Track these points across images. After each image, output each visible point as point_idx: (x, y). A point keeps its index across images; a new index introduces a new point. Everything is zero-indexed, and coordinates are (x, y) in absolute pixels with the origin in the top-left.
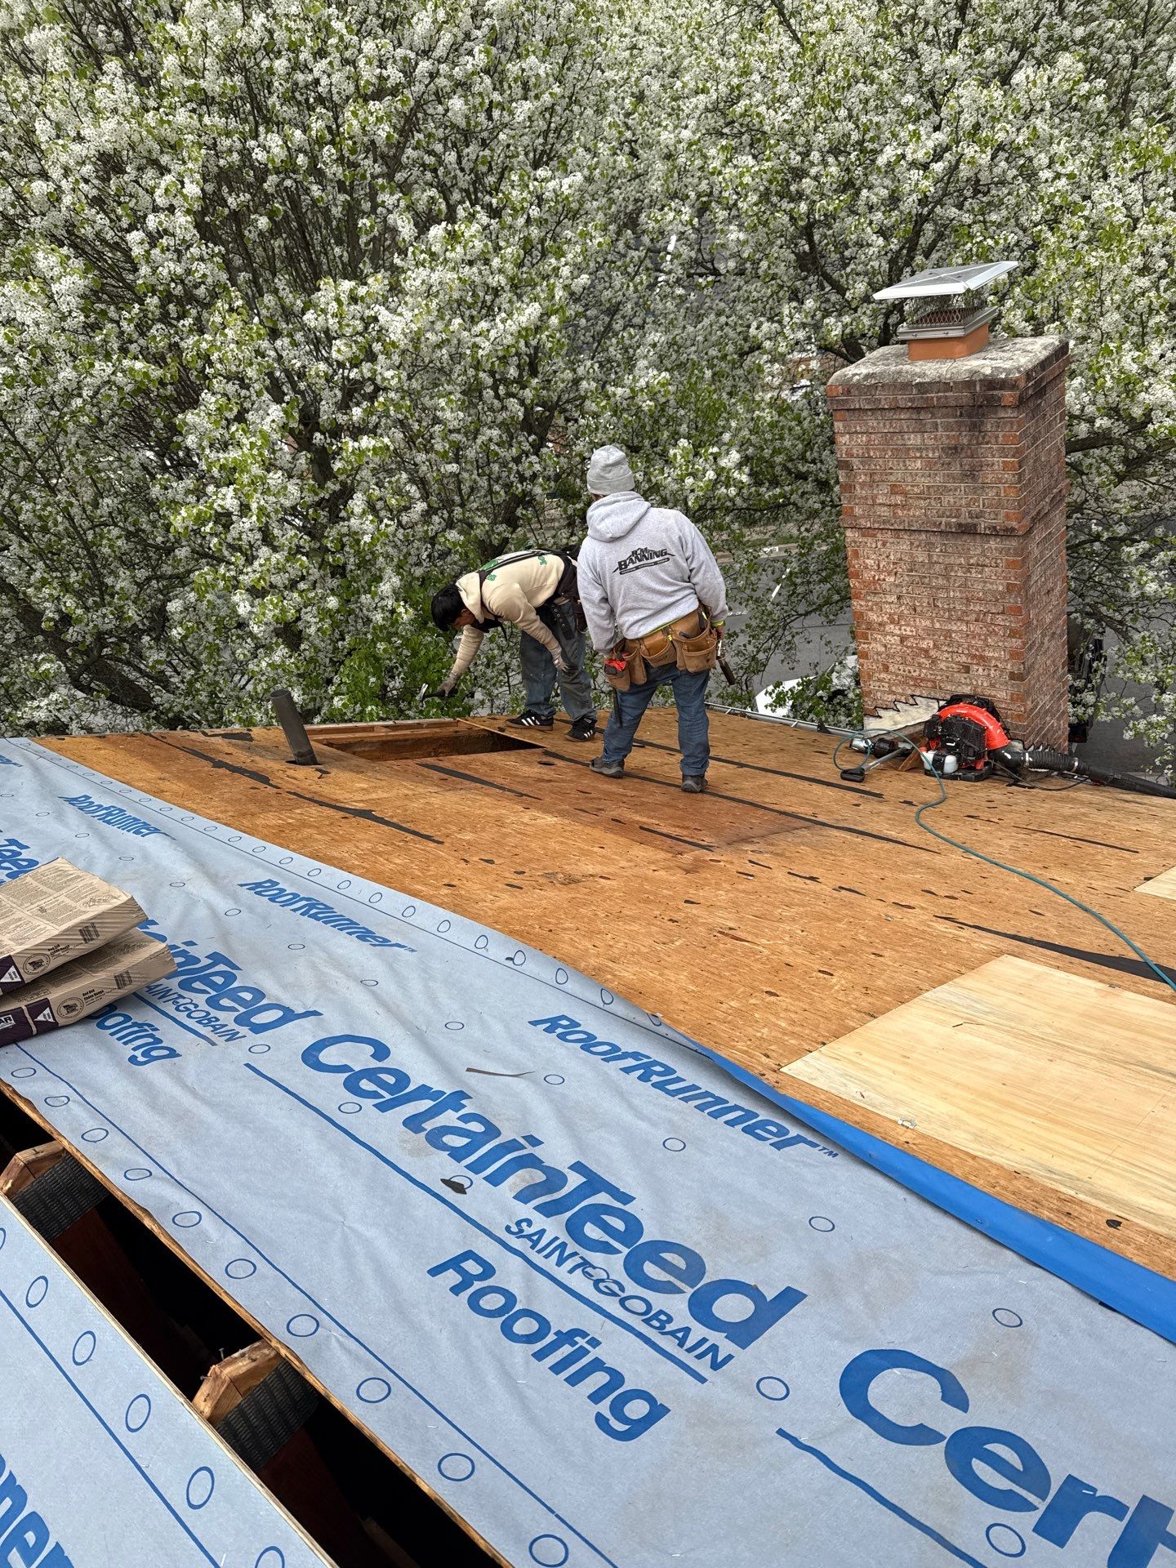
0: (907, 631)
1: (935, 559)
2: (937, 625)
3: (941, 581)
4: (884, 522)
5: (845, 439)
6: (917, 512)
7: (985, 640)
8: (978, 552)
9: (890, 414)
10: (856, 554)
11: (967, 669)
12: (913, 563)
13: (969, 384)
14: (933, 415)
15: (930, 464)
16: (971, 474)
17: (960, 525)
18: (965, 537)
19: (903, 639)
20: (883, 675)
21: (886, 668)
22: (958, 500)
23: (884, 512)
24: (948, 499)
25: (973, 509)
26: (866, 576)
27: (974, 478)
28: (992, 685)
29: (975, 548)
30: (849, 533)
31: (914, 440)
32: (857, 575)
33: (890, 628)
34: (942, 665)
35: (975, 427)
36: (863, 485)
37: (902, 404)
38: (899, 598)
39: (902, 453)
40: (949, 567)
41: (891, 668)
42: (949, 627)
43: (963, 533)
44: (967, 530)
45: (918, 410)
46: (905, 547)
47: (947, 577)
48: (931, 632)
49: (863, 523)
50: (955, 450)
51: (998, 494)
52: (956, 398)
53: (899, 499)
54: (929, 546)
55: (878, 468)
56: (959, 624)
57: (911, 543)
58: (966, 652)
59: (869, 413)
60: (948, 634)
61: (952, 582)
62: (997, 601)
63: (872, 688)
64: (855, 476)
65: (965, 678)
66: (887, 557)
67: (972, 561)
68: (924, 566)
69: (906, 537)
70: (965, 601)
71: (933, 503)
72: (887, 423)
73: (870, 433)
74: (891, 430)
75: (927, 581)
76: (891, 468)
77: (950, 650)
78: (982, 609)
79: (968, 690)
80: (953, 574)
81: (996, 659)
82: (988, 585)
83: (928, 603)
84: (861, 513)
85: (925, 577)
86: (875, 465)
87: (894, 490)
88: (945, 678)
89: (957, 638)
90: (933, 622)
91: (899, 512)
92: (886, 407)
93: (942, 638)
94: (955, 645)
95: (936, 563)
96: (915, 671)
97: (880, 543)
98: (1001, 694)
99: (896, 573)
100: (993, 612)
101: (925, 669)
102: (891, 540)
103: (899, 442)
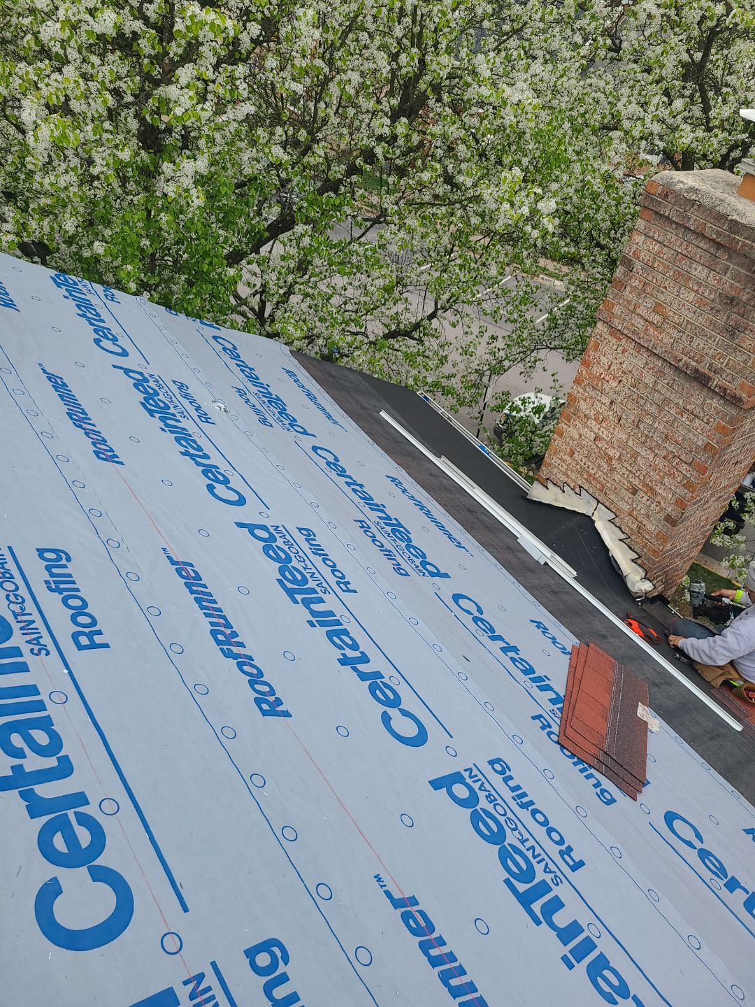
0: (605, 434)
1: (659, 387)
2: (630, 443)
3: (653, 409)
4: (634, 332)
5: (639, 239)
6: (665, 340)
7: (663, 478)
8: (699, 403)
9: (690, 237)
10: (597, 346)
11: (634, 492)
12: (639, 381)
14: (730, 258)
15: (701, 302)
16: (732, 331)
17: (696, 371)
18: (695, 384)
19: (597, 438)
20: (566, 457)
21: (572, 454)
22: (708, 349)
23: (639, 323)
24: (699, 342)
26: (596, 370)
27: (733, 336)
28: (647, 515)
29: (698, 398)
30: (600, 325)
31: (699, 272)
32: (588, 365)
33: (592, 423)
34: (617, 477)
36: (633, 289)
37: (707, 233)
38: (612, 403)
39: (682, 278)
40: (667, 401)
41: (576, 455)
42: (639, 450)
43: (695, 379)
44: (700, 379)
45: (719, 246)
46: (641, 364)
47: (660, 408)
48: (623, 446)
49: (616, 322)
50: (730, 301)
51: (745, 362)
53: (656, 319)
54: (660, 374)
55: (654, 281)
56: (648, 452)
57: (647, 363)
58: (642, 478)
59: (674, 226)
60: (635, 455)
61: (663, 414)
62: (691, 451)
63: (553, 461)
64: (631, 278)
65: (629, 498)
66: (621, 363)
67: (688, 407)
68: (646, 388)
69: (645, 355)
70: (664, 437)
71: (684, 339)
72: (685, 243)
73: (665, 245)
74: (684, 252)
75: (642, 402)
76: (665, 288)
77: (630, 469)
78: (674, 451)
79: (626, 507)
80: (667, 408)
81: (663, 497)
82: (691, 434)
83: (634, 420)
84: (619, 313)
85: (642, 398)
86: (653, 277)
87: (657, 309)
88: (613, 489)
89: (641, 463)
90: (628, 438)
91: (651, 330)
92: (692, 228)
93: (628, 455)
94: (636, 467)
95: (658, 391)
96: (593, 469)
97: (620, 348)
98: (650, 527)
99: (620, 381)
100: (683, 459)
101: (602, 471)
102: (631, 351)
103: (686, 268)
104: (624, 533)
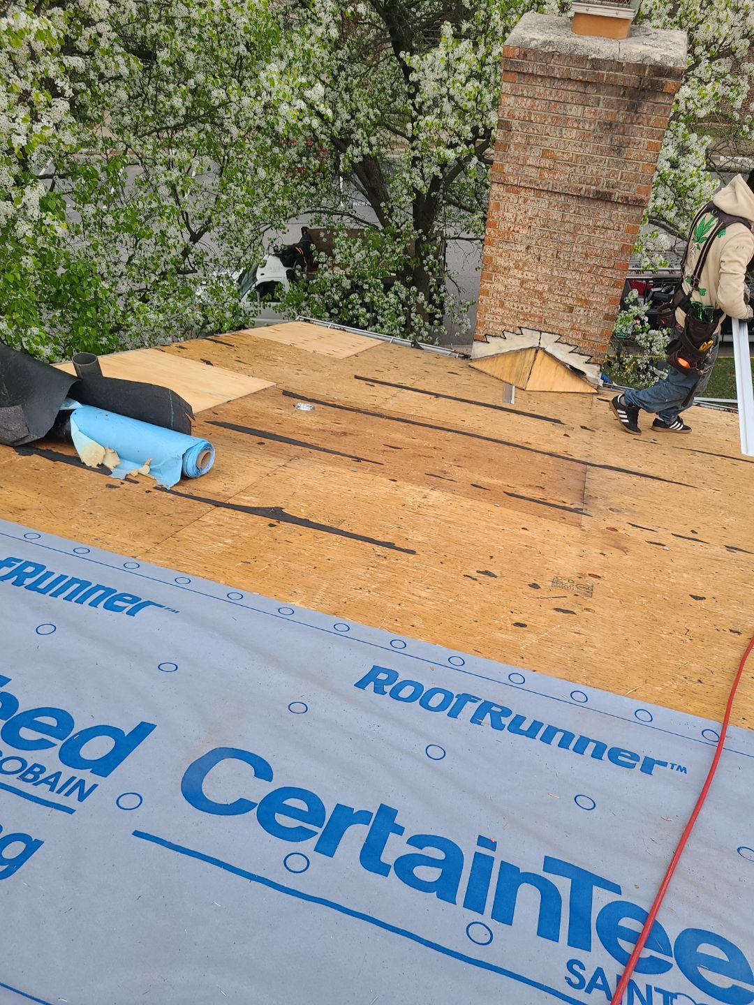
0: (530, 276)
1: (567, 219)
2: (555, 273)
3: (568, 238)
4: (530, 182)
5: (511, 100)
6: (561, 178)
7: (593, 287)
8: (607, 217)
9: (559, 84)
10: (498, 207)
11: (571, 310)
12: (548, 220)
13: (640, 67)
14: (599, 91)
15: (584, 136)
16: (618, 150)
17: (598, 192)
18: (599, 203)
19: (523, 282)
20: (498, 310)
21: (502, 305)
22: (601, 171)
23: (533, 173)
24: (592, 168)
25: (613, 180)
26: (503, 226)
27: (619, 153)
28: (588, 323)
29: (604, 213)
30: (495, 188)
31: (575, 111)
32: (494, 225)
33: (514, 272)
34: (551, 305)
35: (634, 108)
36: (518, 145)
37: (573, 76)
38: (528, 248)
39: (561, 121)
40: (577, 227)
41: (507, 304)
42: (566, 275)
43: (598, 199)
44: (603, 198)
45: (586, 83)
46: (544, 206)
47: (573, 234)
48: (549, 278)
49: (511, 180)
50: (609, 126)
51: (636, 170)
52: (624, 79)
53: (547, 163)
54: (565, 207)
55: (536, 132)
56: (574, 273)
57: (550, 204)
58: (574, 296)
59: (539, 80)
60: (563, 282)
61: (577, 239)
62: (610, 258)
63: (486, 319)
64: (512, 137)
65: (568, 316)
66: (525, 212)
67: (598, 224)
68: (556, 223)
69: (547, 197)
70: (584, 256)
71: (578, 170)
72: (554, 91)
73: (535, 99)
74: (556, 99)
75: (555, 236)
76: (548, 134)
77: (561, 294)
78: (596, 263)
79: (568, 325)
80: (579, 232)
81: (597, 302)
82: (607, 244)
83: (552, 254)
84: (510, 170)
85: (555, 233)
86: (533, 129)
87: (545, 154)
88: (551, 316)
89: (570, 284)
90: (552, 270)
91: (546, 174)
92: (558, 76)
93: (557, 284)
94: (567, 290)
95: (568, 222)
96: (527, 308)
97: (521, 200)
98: (593, 330)
99: (530, 227)
100: (606, 265)
101: (535, 307)
102: (533, 198)
103: (561, 111)
104: (571, 345)
